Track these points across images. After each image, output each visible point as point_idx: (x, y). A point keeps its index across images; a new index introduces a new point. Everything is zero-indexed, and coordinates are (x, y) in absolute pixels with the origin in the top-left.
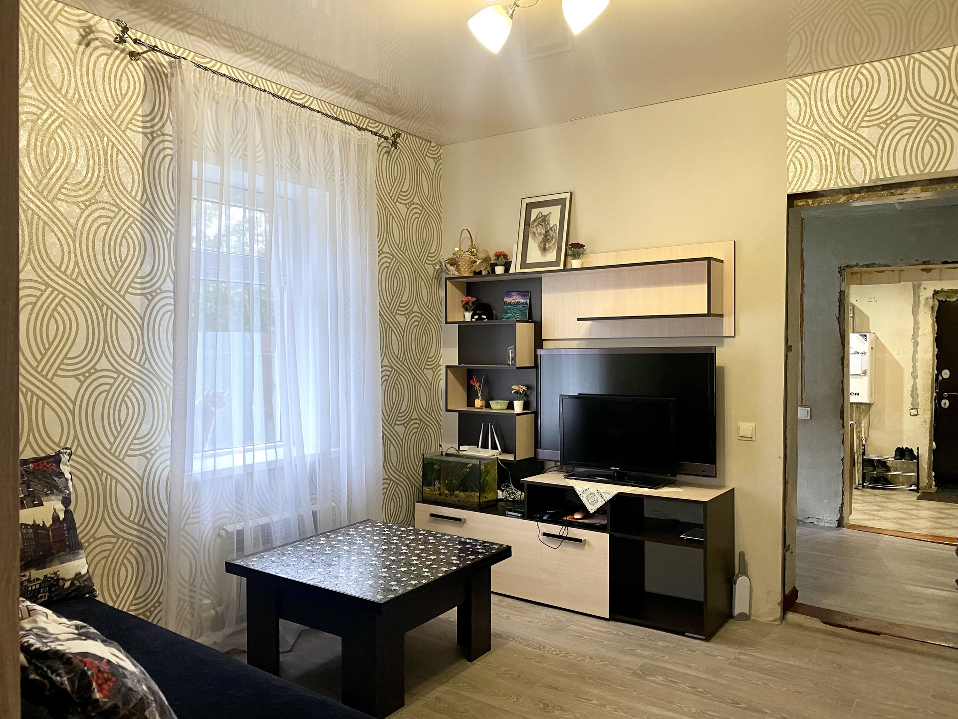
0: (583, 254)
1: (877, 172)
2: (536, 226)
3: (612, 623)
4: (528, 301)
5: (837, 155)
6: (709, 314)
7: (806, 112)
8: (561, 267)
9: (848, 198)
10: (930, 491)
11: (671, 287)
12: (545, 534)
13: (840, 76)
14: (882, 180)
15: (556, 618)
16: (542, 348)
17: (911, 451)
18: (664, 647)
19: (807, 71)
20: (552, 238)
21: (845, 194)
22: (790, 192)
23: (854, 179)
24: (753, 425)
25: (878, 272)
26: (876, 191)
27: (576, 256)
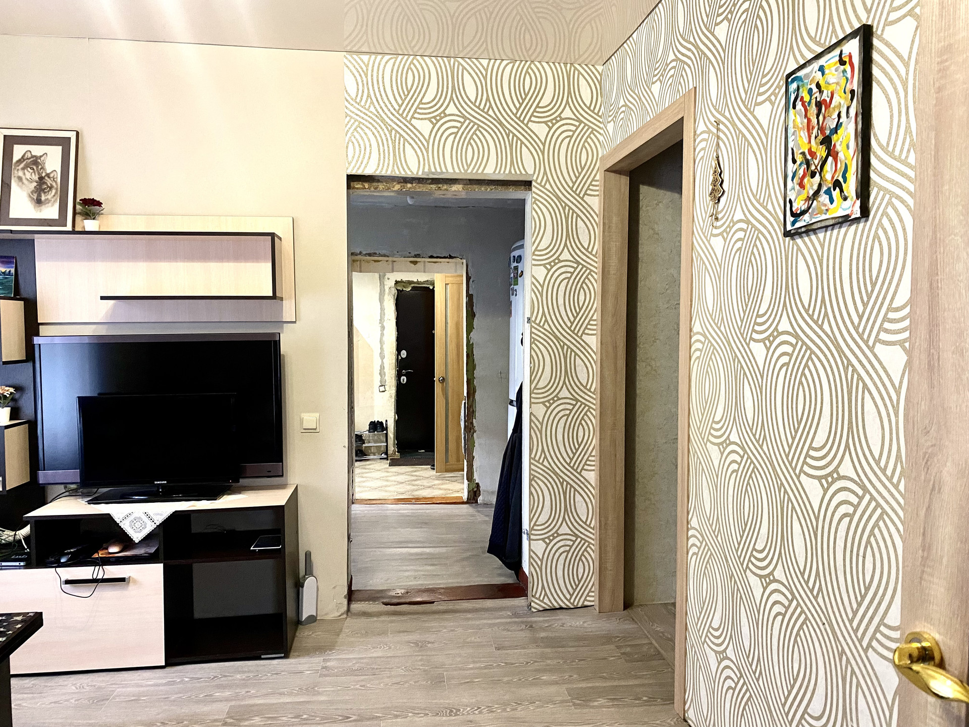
0: (98, 214)
1: (429, 165)
2: (23, 169)
3: (168, 669)
4: (13, 270)
5: (394, 142)
6: (274, 297)
7: (363, 92)
8: (69, 228)
9: (401, 186)
10: (396, 457)
11: (221, 264)
12: (68, 582)
13: (394, 63)
14: (433, 173)
15: (91, 686)
16: (38, 335)
17: (382, 423)
18: (244, 679)
19: (364, 50)
20: (51, 188)
21: (399, 183)
22: (350, 172)
23: (409, 169)
24: (317, 415)
25: (375, 261)
26: (426, 183)
27: (88, 215)
